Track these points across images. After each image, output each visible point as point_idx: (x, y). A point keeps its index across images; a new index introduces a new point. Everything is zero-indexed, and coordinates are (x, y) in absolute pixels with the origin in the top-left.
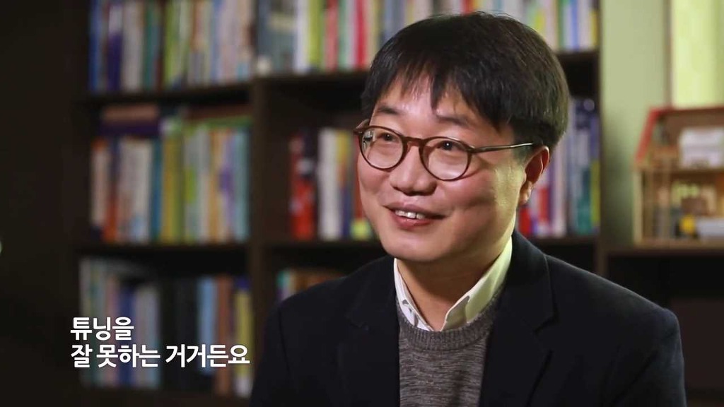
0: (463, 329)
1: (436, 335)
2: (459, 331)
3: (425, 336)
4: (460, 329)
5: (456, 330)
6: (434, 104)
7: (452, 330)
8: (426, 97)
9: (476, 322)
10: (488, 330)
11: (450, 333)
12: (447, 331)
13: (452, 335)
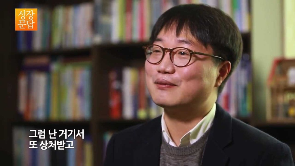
0: (189, 147)
1: (177, 149)
2: (187, 147)
3: (172, 149)
4: (188, 147)
5: (186, 147)
6: (178, 34)
7: (184, 147)
8: (174, 32)
9: (195, 144)
10: (201, 148)
11: (183, 148)
12: (182, 147)
13: (184, 149)
